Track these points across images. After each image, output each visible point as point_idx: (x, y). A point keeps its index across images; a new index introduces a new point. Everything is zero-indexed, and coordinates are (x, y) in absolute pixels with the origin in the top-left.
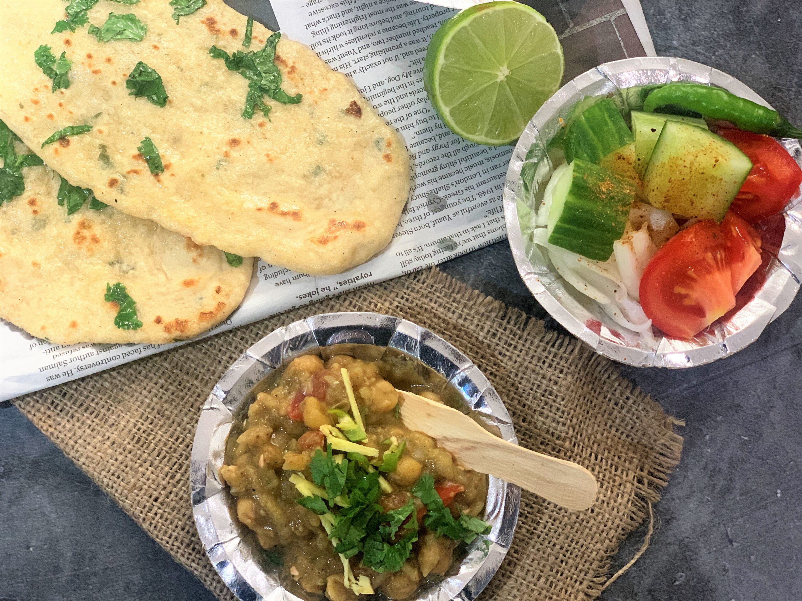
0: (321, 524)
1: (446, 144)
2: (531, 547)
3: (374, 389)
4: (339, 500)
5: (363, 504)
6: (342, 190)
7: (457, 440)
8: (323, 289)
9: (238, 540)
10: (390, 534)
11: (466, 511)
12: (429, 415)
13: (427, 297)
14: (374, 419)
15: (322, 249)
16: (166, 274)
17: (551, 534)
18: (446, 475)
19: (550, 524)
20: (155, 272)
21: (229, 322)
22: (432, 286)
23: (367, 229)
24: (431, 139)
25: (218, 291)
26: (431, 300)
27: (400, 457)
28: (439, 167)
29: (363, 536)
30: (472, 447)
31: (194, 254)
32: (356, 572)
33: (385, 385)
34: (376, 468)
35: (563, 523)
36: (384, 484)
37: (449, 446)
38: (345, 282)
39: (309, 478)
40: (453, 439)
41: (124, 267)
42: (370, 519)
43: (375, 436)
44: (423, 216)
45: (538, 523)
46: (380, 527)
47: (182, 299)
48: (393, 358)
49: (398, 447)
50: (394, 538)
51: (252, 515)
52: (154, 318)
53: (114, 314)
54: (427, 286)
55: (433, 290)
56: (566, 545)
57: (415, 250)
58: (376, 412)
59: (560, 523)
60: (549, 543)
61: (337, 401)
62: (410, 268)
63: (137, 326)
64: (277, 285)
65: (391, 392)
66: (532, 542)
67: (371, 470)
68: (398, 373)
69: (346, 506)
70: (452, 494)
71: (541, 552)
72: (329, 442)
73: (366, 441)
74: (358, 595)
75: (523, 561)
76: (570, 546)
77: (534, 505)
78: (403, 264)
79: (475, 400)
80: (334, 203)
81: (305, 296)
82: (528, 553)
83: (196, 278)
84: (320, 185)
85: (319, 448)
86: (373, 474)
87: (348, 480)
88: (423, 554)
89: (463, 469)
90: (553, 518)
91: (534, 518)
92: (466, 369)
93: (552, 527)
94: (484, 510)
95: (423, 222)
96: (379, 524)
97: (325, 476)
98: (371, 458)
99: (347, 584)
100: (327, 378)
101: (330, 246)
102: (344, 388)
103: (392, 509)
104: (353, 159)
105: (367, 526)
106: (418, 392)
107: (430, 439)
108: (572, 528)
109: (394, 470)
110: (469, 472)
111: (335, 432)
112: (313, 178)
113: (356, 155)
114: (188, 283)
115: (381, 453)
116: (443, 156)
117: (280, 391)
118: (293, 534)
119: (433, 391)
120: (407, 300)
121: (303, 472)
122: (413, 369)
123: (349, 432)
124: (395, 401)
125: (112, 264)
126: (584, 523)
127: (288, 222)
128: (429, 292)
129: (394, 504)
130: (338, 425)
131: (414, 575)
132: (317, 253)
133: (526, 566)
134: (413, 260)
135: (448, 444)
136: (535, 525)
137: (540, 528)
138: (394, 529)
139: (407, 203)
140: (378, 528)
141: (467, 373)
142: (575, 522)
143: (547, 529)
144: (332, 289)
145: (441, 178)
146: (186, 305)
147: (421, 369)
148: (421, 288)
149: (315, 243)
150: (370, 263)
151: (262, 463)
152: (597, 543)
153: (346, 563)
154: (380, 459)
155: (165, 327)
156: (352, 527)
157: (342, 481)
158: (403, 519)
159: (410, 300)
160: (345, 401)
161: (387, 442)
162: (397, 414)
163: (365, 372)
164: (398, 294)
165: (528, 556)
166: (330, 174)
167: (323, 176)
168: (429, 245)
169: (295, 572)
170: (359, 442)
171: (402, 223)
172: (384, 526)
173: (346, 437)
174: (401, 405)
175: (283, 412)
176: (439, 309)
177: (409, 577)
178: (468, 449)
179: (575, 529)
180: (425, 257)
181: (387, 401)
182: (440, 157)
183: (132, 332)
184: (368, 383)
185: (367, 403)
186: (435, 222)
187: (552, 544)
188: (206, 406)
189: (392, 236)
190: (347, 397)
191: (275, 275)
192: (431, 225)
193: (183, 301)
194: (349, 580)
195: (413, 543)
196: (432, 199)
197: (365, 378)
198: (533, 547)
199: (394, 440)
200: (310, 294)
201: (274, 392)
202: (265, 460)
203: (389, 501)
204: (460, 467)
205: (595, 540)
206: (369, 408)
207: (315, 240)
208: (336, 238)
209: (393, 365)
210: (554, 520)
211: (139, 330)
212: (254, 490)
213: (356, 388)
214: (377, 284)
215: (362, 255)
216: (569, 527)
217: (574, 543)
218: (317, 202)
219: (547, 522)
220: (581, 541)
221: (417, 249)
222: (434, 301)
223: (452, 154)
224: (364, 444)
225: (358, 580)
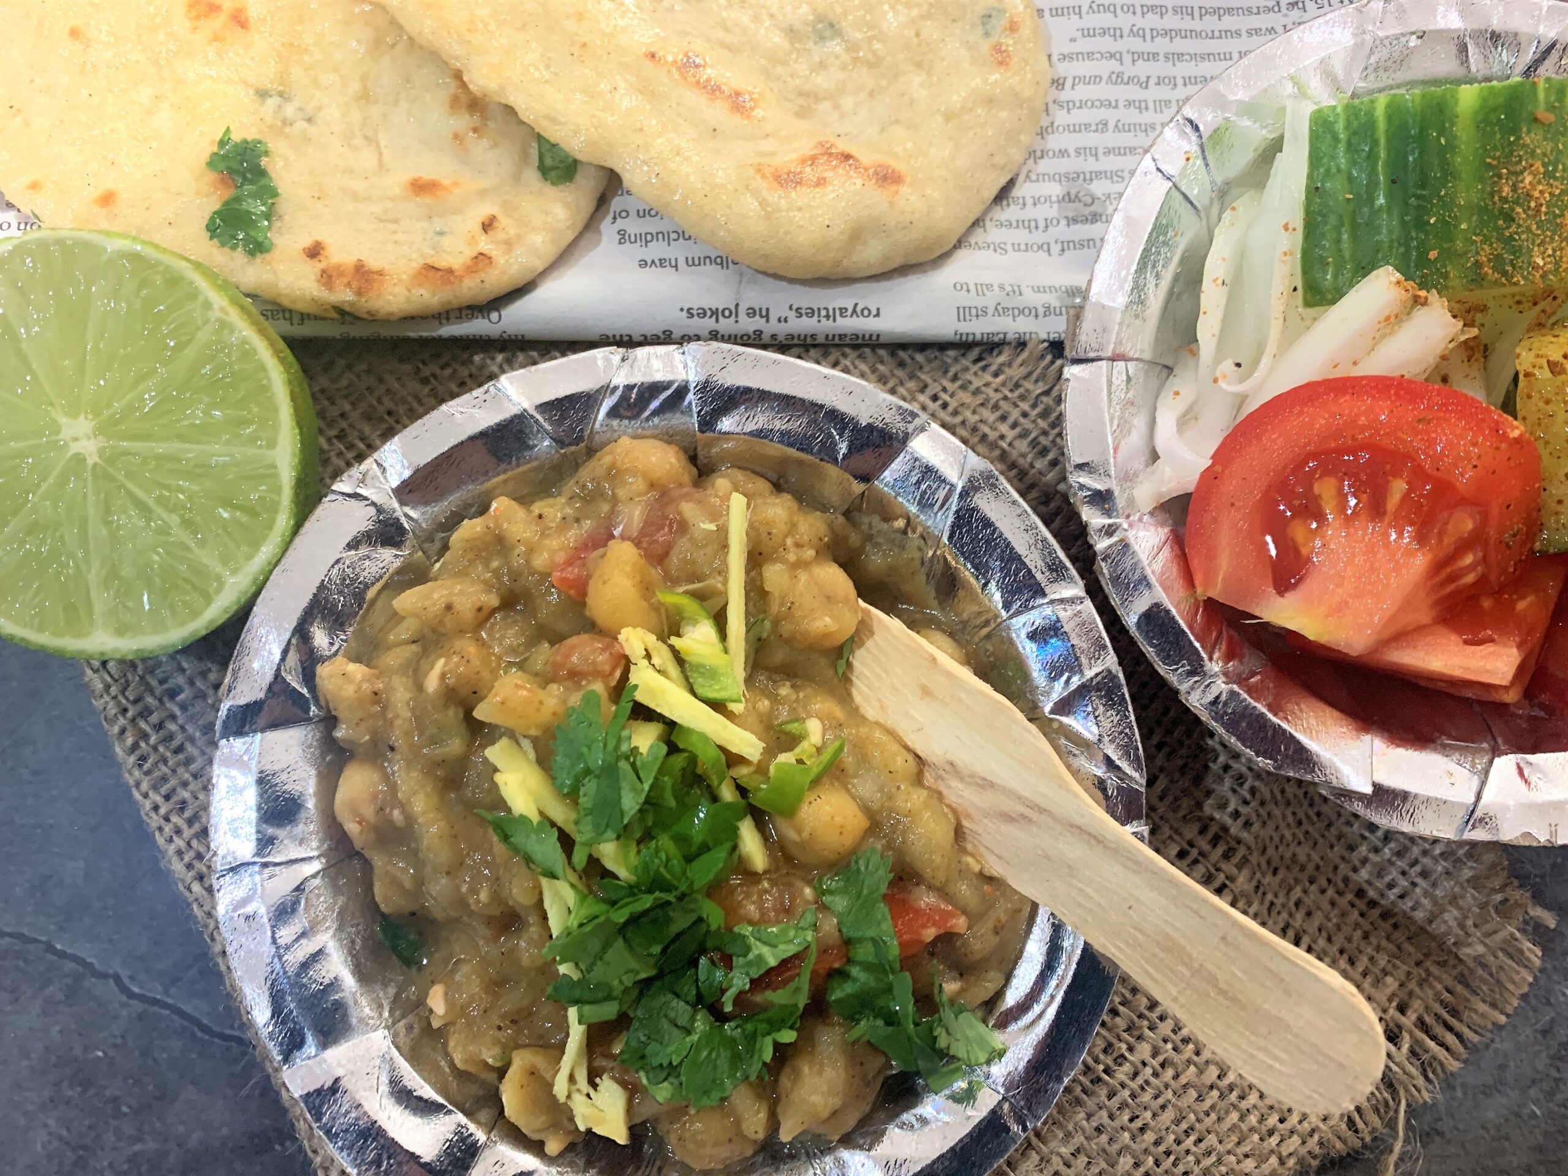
0: (541, 901)
1: (1143, 79)
2: (1082, 1115)
3: (803, 577)
4: (609, 852)
5: (667, 888)
6: (871, 94)
7: (985, 784)
8: (752, 312)
9: (316, 866)
10: (723, 991)
11: (951, 987)
12: (926, 692)
13: (996, 407)
14: (779, 656)
15: (775, 197)
16: (381, 154)
17: (1146, 1097)
18: (928, 873)
19: (1148, 1071)
20: (359, 141)
21: (494, 316)
22: (1017, 386)
23: (905, 189)
24: (1112, 56)
25: (488, 226)
26: (1003, 418)
27: (816, 782)
28: (1111, 125)
29: (643, 975)
30: (1023, 816)
31: (463, 122)
32: (600, 1062)
33: (835, 577)
34: (742, 791)
35: (1183, 1080)
36: (750, 842)
37: (959, 793)
38: (811, 313)
39: (544, 762)
40: (972, 776)
41: (289, 110)
42: (679, 935)
43: (767, 702)
44: (1042, 224)
45: (1120, 1059)
46: (703, 961)
47: (396, 221)
48: (876, 520)
49: (819, 750)
50: (728, 1008)
51: (369, 812)
52: (307, 242)
53: (214, 204)
54: (1004, 384)
55: (1017, 393)
56: (1172, 1137)
57: (1002, 287)
58: (789, 642)
59: (1176, 1077)
60: (1131, 1120)
61: (694, 577)
62: (978, 328)
63: (257, 248)
64: (643, 264)
65: (846, 601)
66: (1091, 1103)
67: (728, 794)
68: (876, 561)
69: (623, 873)
70: (930, 934)
71: (1104, 1138)
72: (634, 678)
73: (737, 708)
74: (582, 1128)
75: (1053, 1144)
76: (1178, 1142)
77: (1121, 1009)
78: (963, 312)
79: (1058, 690)
80: (842, 116)
81: (703, 313)
82: (1070, 1127)
83: (446, 182)
84: (822, 66)
85: (598, 687)
86: (729, 806)
87: (651, 803)
88: (797, 1074)
89: (976, 868)
90: (1161, 1058)
91: (1115, 1041)
92: (1062, 601)
93: (1152, 1080)
94: (1000, 994)
95: (1039, 237)
96: (703, 951)
97: (588, 772)
98: (733, 760)
99: (560, 1088)
100: (688, 509)
101: (799, 196)
102: (725, 546)
103: (751, 922)
104: (917, 35)
105: (664, 950)
106: (911, 625)
107: (910, 758)
108: (1200, 1098)
109: (790, 812)
110: (990, 880)
111: (662, 656)
112: (810, 44)
113: (930, 30)
114: (421, 187)
115: (771, 752)
116: (1129, 104)
117: (554, 508)
118: (461, 902)
119: (951, 635)
120: (945, 406)
121: (535, 741)
122: (918, 562)
123: (700, 668)
124: (850, 624)
125: (263, 94)
126: (1233, 1096)
127: (717, 113)
128: (1005, 398)
129: (761, 908)
130: (673, 640)
131: (755, 1123)
132: (763, 203)
133: (1056, 1160)
134: (990, 311)
135: (955, 784)
136: (1110, 1062)
137: (1122, 1073)
138: (739, 981)
139: (1011, 183)
140: (694, 963)
141: (1065, 614)
142: (1212, 1087)
143: (1140, 1080)
144: (773, 317)
145: (1108, 152)
146: (400, 236)
147: (938, 568)
148: (987, 385)
149: (764, 177)
150: (885, 284)
151: (432, 683)
152: (1247, 1156)
153: (577, 1033)
154: (762, 769)
155: (323, 271)
156: (620, 943)
157: (630, 803)
158: (772, 962)
159: (950, 409)
160: (716, 582)
161: (794, 727)
162: (842, 663)
163: (793, 527)
164: (926, 386)
165: (1068, 1135)
166: (852, 47)
167: (835, 46)
168: (1038, 290)
169: (437, 1001)
170: (718, 706)
171: (988, 223)
172: (713, 963)
173: (687, 678)
174: (862, 644)
175: (540, 561)
176: (1017, 443)
177: (738, 1123)
178: (1008, 818)
179: (1208, 1103)
180: (1021, 312)
181: (828, 619)
182: (1121, 104)
183: (240, 256)
184: (792, 557)
185: (775, 608)
186: (1066, 246)
187: (1138, 1123)
188: (343, 486)
189: (954, 241)
190: (723, 572)
191: (646, 239)
192: (1056, 249)
193: (394, 226)
194: (572, 1078)
195: (777, 1046)
196: (1073, 192)
197: (789, 541)
198: (1089, 1116)
199: (814, 729)
200: (715, 313)
201: (537, 508)
202: (443, 676)
203: (748, 895)
204: (970, 860)
205: (1246, 1148)
206: (776, 623)
207: (767, 171)
208: (821, 182)
209: (870, 538)
210: (1163, 1065)
211: (259, 258)
212: (392, 749)
213: (756, 559)
214: (884, 346)
215: (871, 254)
216: (1193, 1093)
217: (1192, 1138)
218: (801, 101)
219: (1144, 1064)
220: (1212, 1139)
221: (1008, 289)
222: (1011, 420)
223: (1151, 105)
224: (729, 715)
225: (595, 1086)
